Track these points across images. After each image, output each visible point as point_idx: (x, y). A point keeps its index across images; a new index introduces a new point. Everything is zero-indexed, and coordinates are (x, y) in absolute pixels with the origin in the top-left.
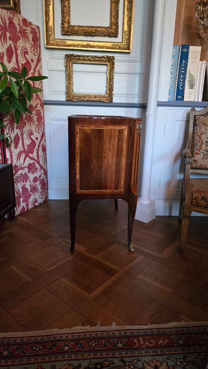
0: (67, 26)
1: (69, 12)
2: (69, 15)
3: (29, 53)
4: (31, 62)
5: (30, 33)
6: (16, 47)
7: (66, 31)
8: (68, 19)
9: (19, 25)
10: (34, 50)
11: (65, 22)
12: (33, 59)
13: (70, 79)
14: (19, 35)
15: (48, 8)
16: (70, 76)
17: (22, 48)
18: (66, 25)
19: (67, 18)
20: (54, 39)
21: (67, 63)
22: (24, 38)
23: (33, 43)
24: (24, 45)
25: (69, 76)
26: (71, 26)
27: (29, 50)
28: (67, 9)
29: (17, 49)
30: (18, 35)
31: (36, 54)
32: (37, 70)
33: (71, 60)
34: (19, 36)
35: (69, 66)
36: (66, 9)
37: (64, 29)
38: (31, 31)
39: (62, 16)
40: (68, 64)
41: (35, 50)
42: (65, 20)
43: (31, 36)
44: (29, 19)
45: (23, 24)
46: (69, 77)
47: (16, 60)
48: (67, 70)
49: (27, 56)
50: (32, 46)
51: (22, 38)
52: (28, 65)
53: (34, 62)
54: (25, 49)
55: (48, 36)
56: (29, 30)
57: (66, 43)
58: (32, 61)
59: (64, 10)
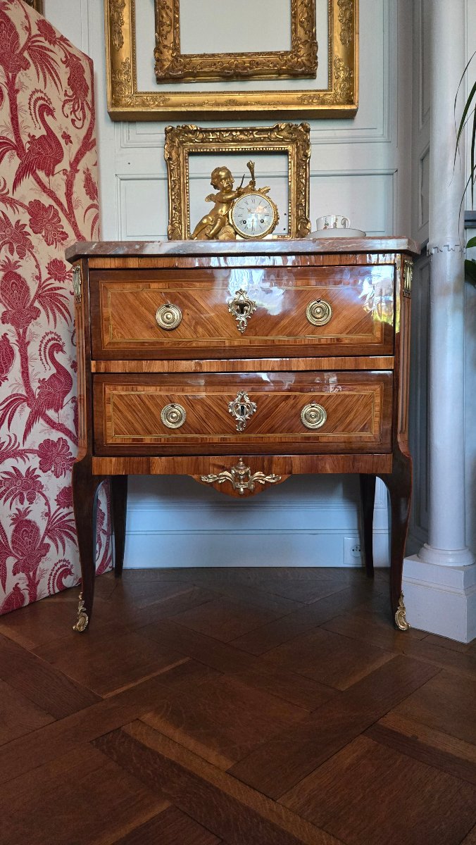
0: (170, 58)
1: (177, 20)
2: (176, 30)
3: (58, 113)
4: (62, 141)
5: (64, 62)
6: (14, 84)
7: (168, 69)
8: (175, 40)
9: (28, 29)
10: (74, 111)
11: (165, 46)
12: (69, 133)
13: (179, 195)
14: (26, 54)
15: (119, 14)
16: (179, 189)
17: (34, 93)
18: (168, 54)
19: (171, 37)
20: (136, 93)
21: (170, 153)
22: (43, 69)
23: (70, 93)
24: (40, 86)
25: (177, 187)
26: (181, 56)
27: (56, 104)
28: (171, 14)
29: (17, 91)
30: (21, 53)
31: (78, 124)
32: (81, 166)
33: (181, 143)
34: (24, 57)
35: (178, 160)
36: (167, 14)
37: (164, 65)
38: (64, 59)
39: (156, 32)
40: (173, 154)
41: (77, 113)
42: (166, 43)
43: (64, 72)
44: (61, 28)
45: (38, 33)
46: (176, 190)
47: (12, 119)
48: (171, 171)
49: (48, 119)
50: (67, 98)
51: (36, 66)
52: (53, 145)
53: (71, 142)
54: (42, 98)
55: (115, 85)
56: (58, 54)
57: (169, 102)
58: (67, 137)
59: (162, 17)
